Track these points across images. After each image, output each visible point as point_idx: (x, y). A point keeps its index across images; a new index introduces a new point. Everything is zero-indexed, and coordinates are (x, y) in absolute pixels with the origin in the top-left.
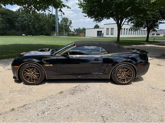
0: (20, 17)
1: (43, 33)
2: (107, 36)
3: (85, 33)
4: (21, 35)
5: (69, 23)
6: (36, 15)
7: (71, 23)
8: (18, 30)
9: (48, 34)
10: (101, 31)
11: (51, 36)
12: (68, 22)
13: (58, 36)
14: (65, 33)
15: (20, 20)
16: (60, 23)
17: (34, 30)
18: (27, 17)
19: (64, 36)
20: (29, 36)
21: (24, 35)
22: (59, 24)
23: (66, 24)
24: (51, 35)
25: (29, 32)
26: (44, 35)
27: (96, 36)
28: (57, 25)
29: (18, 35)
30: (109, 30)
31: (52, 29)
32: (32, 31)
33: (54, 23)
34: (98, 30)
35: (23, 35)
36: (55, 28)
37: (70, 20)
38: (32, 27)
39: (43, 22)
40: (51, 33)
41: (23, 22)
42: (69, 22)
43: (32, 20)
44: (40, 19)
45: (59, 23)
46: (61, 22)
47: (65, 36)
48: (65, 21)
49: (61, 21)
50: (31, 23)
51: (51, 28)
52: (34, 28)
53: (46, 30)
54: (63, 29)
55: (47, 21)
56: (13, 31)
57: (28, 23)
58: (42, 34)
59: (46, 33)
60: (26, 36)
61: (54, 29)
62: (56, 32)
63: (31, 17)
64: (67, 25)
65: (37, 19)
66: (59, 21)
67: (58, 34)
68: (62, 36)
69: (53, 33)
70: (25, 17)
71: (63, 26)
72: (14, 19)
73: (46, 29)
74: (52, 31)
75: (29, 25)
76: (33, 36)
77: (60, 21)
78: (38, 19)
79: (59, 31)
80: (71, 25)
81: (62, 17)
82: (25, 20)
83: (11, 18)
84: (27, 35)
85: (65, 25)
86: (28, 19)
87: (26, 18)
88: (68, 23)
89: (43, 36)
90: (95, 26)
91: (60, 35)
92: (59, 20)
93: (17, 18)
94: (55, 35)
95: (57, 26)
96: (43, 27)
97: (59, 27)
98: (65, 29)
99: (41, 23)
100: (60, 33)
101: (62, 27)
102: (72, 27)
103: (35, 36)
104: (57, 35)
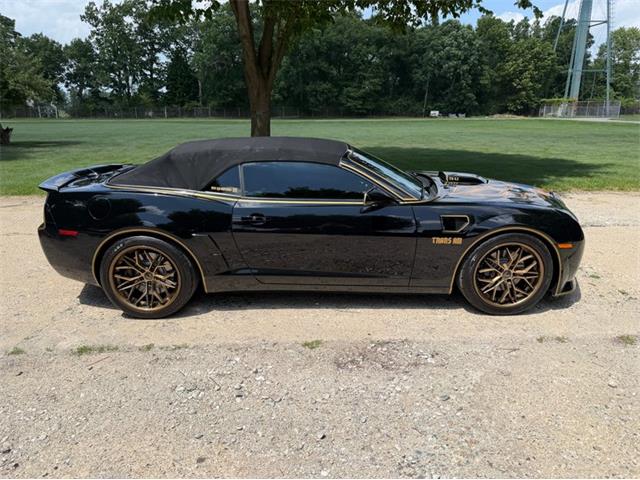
0: (432, 46)
1: (507, 106)
4: (427, 115)
6: (493, 35)
8: (420, 97)
9: (528, 110)
11: (542, 115)
13: (573, 114)
14: (612, 104)
15: (431, 59)
16: (594, 57)
17: (470, 95)
18: (458, 47)
19: (600, 115)
20: (453, 117)
21: (437, 113)
22: (586, 63)
23: (627, 57)
24: (541, 111)
25: (453, 104)
26: (511, 112)
28: (579, 66)
29: (416, 116)
31: (551, 88)
32: (466, 98)
33: (565, 56)
35: (432, 112)
36: (566, 80)
38: (469, 81)
39: (516, 60)
40: (540, 106)
41: (441, 67)
43: (472, 54)
44: (504, 47)
45: (587, 56)
46: (600, 54)
47: (605, 115)
48: (623, 46)
50: (465, 67)
51: (544, 85)
52: (474, 84)
53: (524, 93)
54: (604, 83)
55: (536, 56)
56: (402, 101)
57: (456, 67)
58: (503, 110)
59: (522, 104)
60: (442, 119)
61: (558, 85)
62: (565, 99)
63: (471, 44)
64: (633, 62)
66: (589, 50)
67: (574, 108)
68: (592, 114)
69: (550, 104)
70: (451, 45)
71: (608, 71)
72: (412, 57)
73: (524, 89)
74: (550, 95)
75: (458, 77)
76: (466, 116)
77: (594, 51)
78: (496, 48)
79: (584, 95)
81: (609, 27)
82: (449, 58)
83: (403, 53)
84: (444, 113)
85: (617, 65)
86: (459, 53)
87: (454, 51)
89: (507, 116)
91: (579, 113)
92: (593, 42)
93: (424, 51)
94: (559, 113)
95: (576, 73)
96: (512, 80)
97: (587, 77)
98: (611, 84)
99: (507, 66)
100: (585, 104)
101: (601, 76)
103: (476, 115)
104: (566, 114)
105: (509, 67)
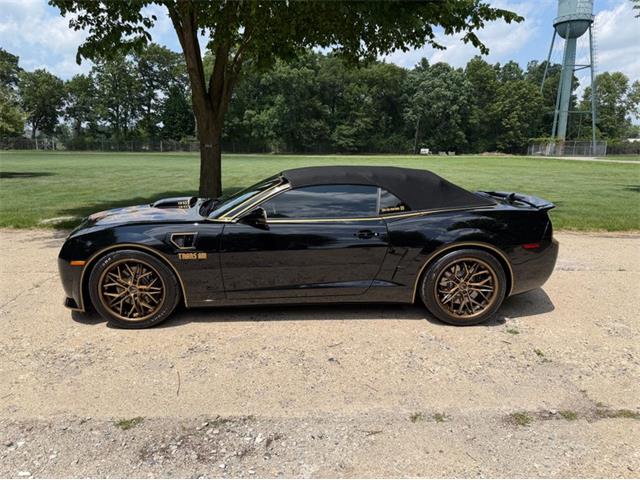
0: (423, 87)
1: (496, 145)
4: (418, 152)
6: (481, 76)
8: (410, 135)
9: (517, 149)
11: (530, 154)
12: (624, 91)
13: (560, 153)
14: (598, 144)
15: (420, 99)
16: (580, 100)
17: (461, 133)
18: (448, 88)
19: (587, 155)
20: (443, 156)
21: (427, 150)
22: (572, 104)
23: (611, 100)
24: (529, 150)
25: (443, 141)
26: (500, 150)
28: (565, 107)
29: (407, 153)
31: (539, 128)
32: (456, 136)
33: (552, 98)
35: (422, 150)
36: (552, 121)
38: (459, 121)
39: (503, 101)
40: (528, 145)
41: (430, 107)
42: (632, 90)
43: (462, 94)
44: (491, 87)
45: (573, 98)
46: (586, 97)
47: (592, 155)
48: (609, 89)
49: (586, 90)
50: (455, 107)
51: (531, 124)
52: (464, 123)
53: (511, 133)
54: (590, 123)
55: (522, 96)
56: (394, 137)
57: (445, 108)
58: (493, 149)
59: (510, 143)
60: (432, 157)
61: (546, 124)
62: (552, 138)
63: (459, 85)
64: (618, 105)
65: (482, 89)
66: (574, 93)
67: (561, 147)
68: (580, 153)
69: (539, 143)
70: (441, 86)
71: (593, 112)
72: (402, 97)
73: (512, 128)
74: (538, 135)
75: (448, 117)
76: (456, 154)
77: (579, 93)
78: (485, 88)
79: (571, 135)
81: (592, 71)
82: (438, 98)
83: (394, 93)
84: (435, 151)
86: (448, 93)
87: (443, 92)
88: (624, 97)
89: (496, 154)
91: (566, 153)
92: (578, 85)
93: (415, 91)
94: (549, 149)
95: (562, 113)
96: (501, 120)
97: (573, 117)
98: (597, 125)
99: (495, 106)
100: (572, 144)
101: (587, 117)
103: (466, 153)
104: (554, 153)
105: (497, 107)
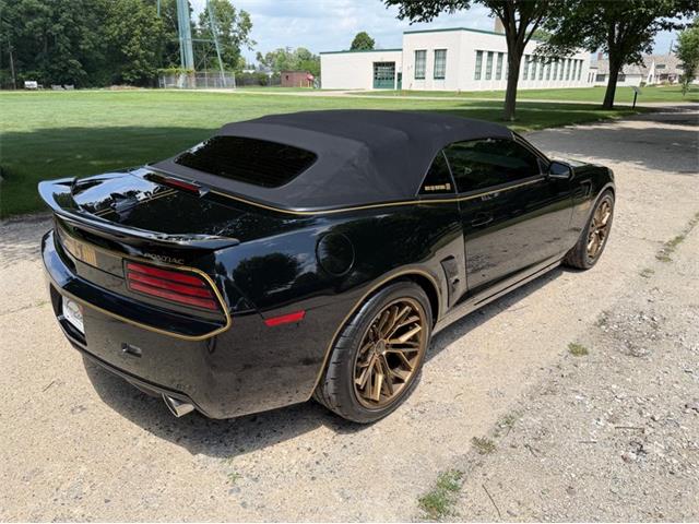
1: (122, 76)
2: (418, 86)
3: (318, 74)
4: (21, 86)
5: (239, 25)
7: (247, 25)
9: (147, 81)
10: (393, 64)
11: (163, 86)
12: (234, 20)
13: (193, 85)
14: (226, 75)
15: (5, 13)
16: (197, 26)
17: (74, 61)
19: (219, 86)
20: (58, 91)
21: (34, 83)
22: (193, 32)
23: (226, 29)
24: (160, 82)
25: (52, 72)
26: (128, 83)
27: (370, 87)
28: (188, 35)
29: (3, 89)
30: (424, 58)
31: (165, 57)
32: (70, 65)
33: (173, 25)
34: (378, 60)
35: (26, 83)
36: (178, 49)
37: (243, 14)
38: (69, 45)
39: (118, 23)
40: (158, 77)
41: (23, 25)
42: (240, 20)
43: (63, 11)
44: (102, 7)
45: (193, 25)
46: (201, 24)
47: (224, 87)
48: (221, 17)
49: (201, 16)
50: (57, 27)
51: (156, 53)
52: (75, 49)
53: (137, 62)
54: (215, 53)
55: (141, 21)
57: (44, 26)
58: (119, 81)
59: (138, 73)
60: (44, 91)
61: (171, 54)
62: (183, 69)
64: (232, 34)
66: (192, 19)
67: (194, 79)
68: (211, 85)
69: (169, 74)
71: (215, 41)
73: (136, 57)
74: (166, 65)
75: (51, 40)
76: (75, 88)
77: (195, 18)
79: (199, 66)
80: (249, 36)
82: (31, 13)
84: (46, 84)
85: (221, 36)
86: (46, 8)
88: (235, 26)
89: (125, 88)
90: (355, 42)
91: (199, 84)
92: (192, 10)
94: (181, 81)
95: (187, 41)
96: (120, 47)
97: (197, 46)
98: (222, 56)
99: (109, 29)
100: (203, 75)
101: (210, 47)
102: (255, 43)
103: (88, 87)
104: (186, 86)
105: (113, 30)
